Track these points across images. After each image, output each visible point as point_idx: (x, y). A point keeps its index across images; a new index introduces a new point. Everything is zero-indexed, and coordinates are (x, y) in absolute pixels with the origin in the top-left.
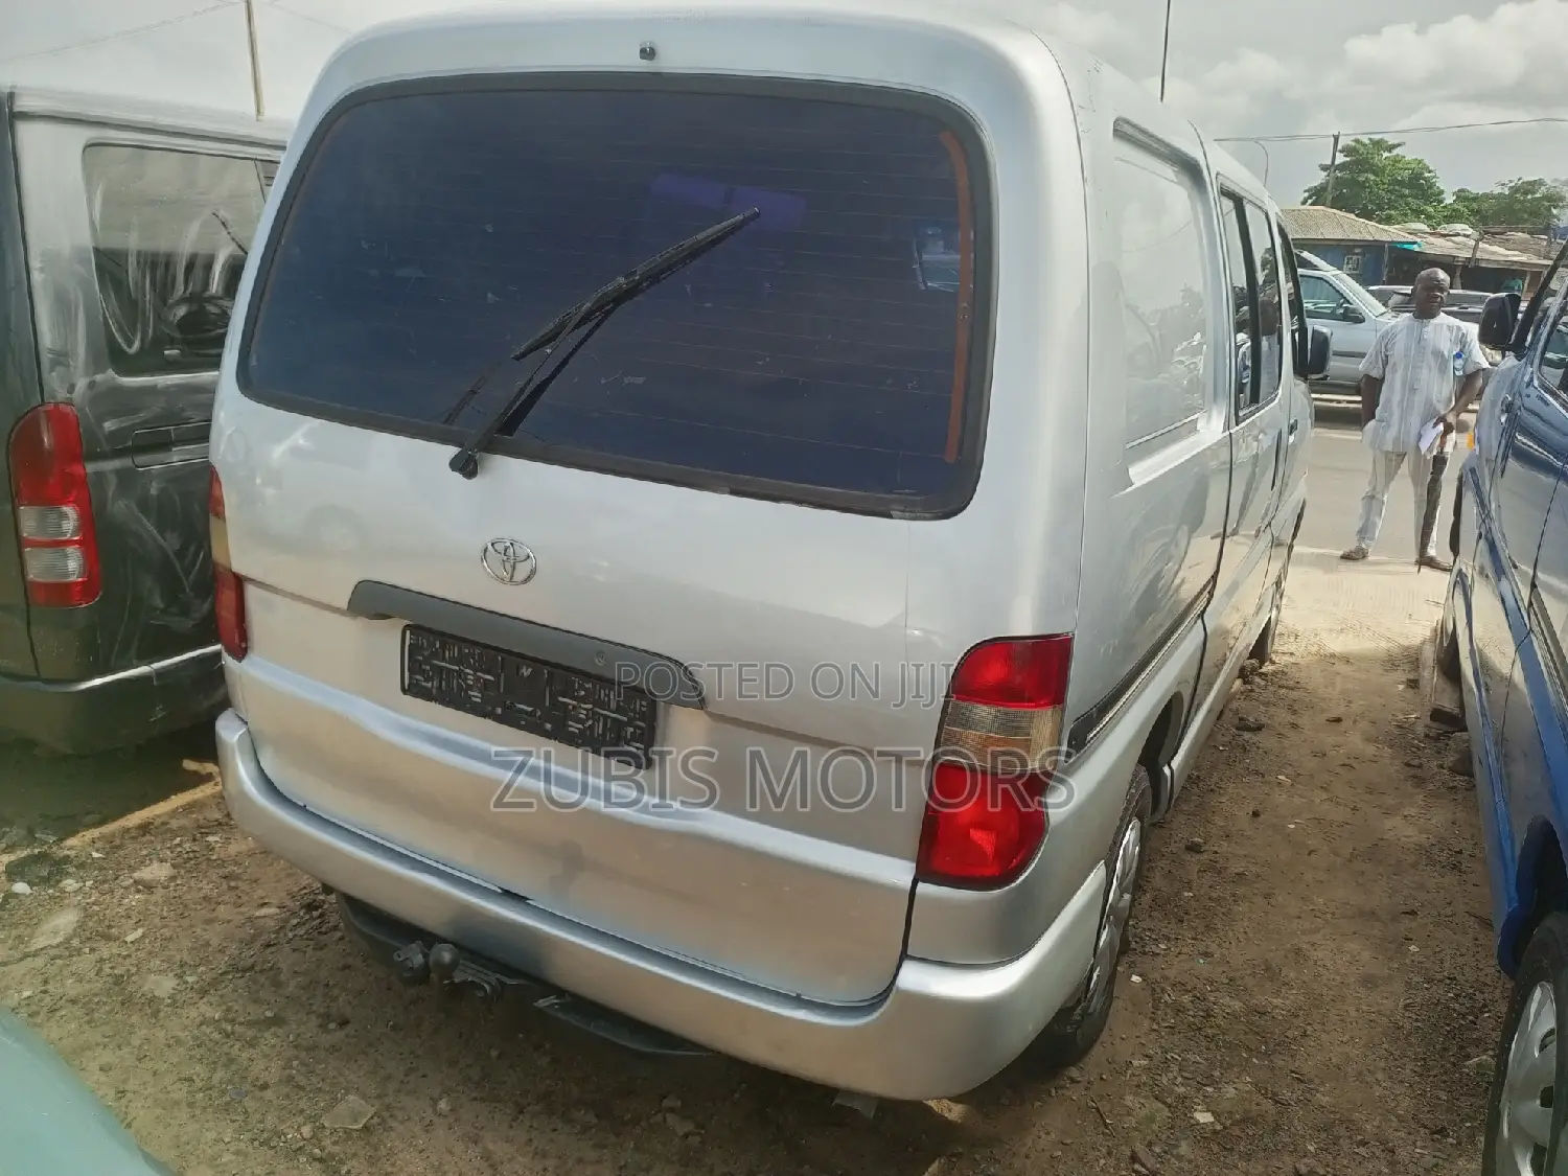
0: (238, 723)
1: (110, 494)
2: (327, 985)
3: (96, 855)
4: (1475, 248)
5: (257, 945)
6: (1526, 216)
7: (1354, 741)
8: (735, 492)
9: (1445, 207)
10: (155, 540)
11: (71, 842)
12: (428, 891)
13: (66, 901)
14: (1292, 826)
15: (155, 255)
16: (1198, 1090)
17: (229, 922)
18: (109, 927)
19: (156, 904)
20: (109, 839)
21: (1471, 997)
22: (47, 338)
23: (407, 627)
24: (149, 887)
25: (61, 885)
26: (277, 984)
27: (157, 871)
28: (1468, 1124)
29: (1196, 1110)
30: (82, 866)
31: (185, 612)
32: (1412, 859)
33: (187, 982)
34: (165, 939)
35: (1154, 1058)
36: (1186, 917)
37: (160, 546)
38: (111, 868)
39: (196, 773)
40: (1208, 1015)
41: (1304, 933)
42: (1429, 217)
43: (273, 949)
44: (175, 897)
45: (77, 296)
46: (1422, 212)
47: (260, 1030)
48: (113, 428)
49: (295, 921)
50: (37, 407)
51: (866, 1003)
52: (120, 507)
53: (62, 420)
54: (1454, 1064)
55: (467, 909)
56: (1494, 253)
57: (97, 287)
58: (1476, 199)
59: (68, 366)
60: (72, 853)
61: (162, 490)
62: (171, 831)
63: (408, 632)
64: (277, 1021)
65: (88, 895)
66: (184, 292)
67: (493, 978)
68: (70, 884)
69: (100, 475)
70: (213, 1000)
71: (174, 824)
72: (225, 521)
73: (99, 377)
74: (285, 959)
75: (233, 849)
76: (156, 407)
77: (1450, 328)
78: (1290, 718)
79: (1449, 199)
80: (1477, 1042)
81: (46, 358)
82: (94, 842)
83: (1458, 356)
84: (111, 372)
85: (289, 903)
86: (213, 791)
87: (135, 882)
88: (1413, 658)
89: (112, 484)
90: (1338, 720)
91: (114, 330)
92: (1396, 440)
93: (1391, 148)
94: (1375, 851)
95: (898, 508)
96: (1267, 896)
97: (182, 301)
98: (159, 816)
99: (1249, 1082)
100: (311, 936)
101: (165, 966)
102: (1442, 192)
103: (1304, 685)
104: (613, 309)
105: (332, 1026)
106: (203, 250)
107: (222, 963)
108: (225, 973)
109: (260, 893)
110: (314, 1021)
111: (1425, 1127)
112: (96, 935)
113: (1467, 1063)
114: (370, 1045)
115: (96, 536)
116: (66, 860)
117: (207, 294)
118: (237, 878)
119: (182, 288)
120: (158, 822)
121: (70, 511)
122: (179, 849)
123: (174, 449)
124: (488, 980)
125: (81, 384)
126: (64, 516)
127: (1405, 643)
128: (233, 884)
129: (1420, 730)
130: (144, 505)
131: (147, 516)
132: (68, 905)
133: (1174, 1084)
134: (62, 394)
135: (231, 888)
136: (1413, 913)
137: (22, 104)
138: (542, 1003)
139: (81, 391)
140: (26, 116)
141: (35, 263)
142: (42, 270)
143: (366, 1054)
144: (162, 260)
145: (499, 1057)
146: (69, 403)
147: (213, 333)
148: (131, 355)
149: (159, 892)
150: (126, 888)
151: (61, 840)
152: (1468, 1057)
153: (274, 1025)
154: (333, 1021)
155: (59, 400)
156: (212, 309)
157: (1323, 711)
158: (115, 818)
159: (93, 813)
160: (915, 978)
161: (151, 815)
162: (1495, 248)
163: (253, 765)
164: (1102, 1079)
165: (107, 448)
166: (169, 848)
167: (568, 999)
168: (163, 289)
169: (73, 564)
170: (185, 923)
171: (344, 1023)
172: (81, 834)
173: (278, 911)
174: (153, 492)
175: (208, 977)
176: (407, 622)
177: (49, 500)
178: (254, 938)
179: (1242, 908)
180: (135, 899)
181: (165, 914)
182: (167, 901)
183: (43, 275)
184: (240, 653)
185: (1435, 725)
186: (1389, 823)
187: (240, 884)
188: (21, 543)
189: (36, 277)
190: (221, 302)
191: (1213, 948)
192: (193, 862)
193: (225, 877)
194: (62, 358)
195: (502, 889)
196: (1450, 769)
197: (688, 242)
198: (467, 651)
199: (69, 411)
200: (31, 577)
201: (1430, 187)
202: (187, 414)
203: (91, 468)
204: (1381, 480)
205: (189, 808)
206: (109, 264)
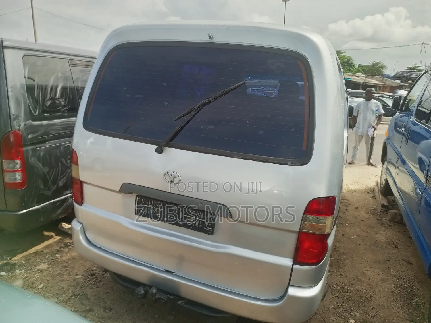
0: (79, 224)
1: (30, 156)
2: (103, 299)
3: (23, 262)
4: (365, 80)
5: (79, 287)
6: (376, 71)
7: (363, 213)
8: (241, 158)
9: (356, 69)
10: (42, 169)
11: (15, 258)
12: (143, 271)
13: (18, 277)
14: (353, 238)
15: (42, 86)
16: (349, 314)
17: (68, 280)
18: (32, 284)
19: (44, 276)
20: (26, 257)
21: (409, 283)
22: (13, 111)
23: (137, 196)
24: (41, 271)
25: (15, 272)
26: (88, 299)
27: (43, 266)
28: (418, 319)
29: (350, 320)
30: (19, 266)
31: (49, 189)
32: (385, 245)
33: (60, 300)
34: (50, 287)
35: (335, 305)
36: (333, 265)
37: (43, 171)
38: (29, 266)
39: (48, 236)
40: (346, 292)
41: (364, 267)
42: (352, 71)
43: (84, 288)
44: (50, 274)
45: (21, 99)
46: (350, 70)
47: (86, 313)
48: (30, 137)
49: (88, 279)
50: (10, 131)
51: (279, 298)
52: (33, 160)
53: (17, 135)
54: (410, 302)
55: (155, 276)
56: (370, 81)
57: (27, 96)
58: (363, 66)
59: (19, 119)
60: (16, 262)
61: (43, 154)
62: (44, 253)
63: (137, 197)
64: (91, 310)
65: (23, 275)
66: (50, 97)
67: (166, 296)
68: (18, 271)
69: (27, 151)
70: (69, 305)
71: (45, 251)
72: (78, 166)
73: (27, 122)
74: (89, 291)
75: (64, 258)
76: (43, 130)
77: (375, 103)
78: (345, 208)
79: (357, 67)
80: (414, 295)
81: (12, 117)
82: (21, 258)
83: (377, 110)
84: (30, 121)
85: (84, 274)
86: (54, 241)
87: (37, 270)
88: (373, 191)
89: (30, 153)
90: (357, 208)
91: (31, 109)
92: (362, 133)
93: (342, 53)
94: (375, 244)
95: (290, 162)
96: (352, 258)
97: (50, 99)
98: (40, 249)
99: (361, 311)
100: (94, 284)
101: (52, 295)
102: (355, 65)
103: (346, 199)
104: (203, 107)
105: (107, 311)
106: (55, 85)
107: (70, 293)
108: (72, 296)
109: (75, 271)
110: (102, 310)
111: (408, 320)
112: (29, 287)
113: (413, 302)
114: (120, 316)
115: (26, 169)
116: (15, 264)
117: (56, 98)
118: (67, 267)
119: (49, 96)
120: (40, 251)
121: (19, 162)
122: (48, 259)
123: (47, 142)
124: (165, 297)
125: (22, 124)
126: (17, 163)
127: (369, 186)
128: (66, 269)
129: (379, 210)
130: (39, 158)
131: (39, 162)
132: (18, 278)
133: (342, 312)
134: (17, 128)
135: (66, 270)
136: (389, 261)
137: (5, 44)
138: (179, 303)
139: (22, 127)
140: (7, 47)
141: (10, 90)
142: (11, 92)
143: (119, 319)
144: (44, 87)
145: (158, 317)
146: (19, 130)
147: (57, 109)
148: (36, 116)
149: (45, 273)
150: (35, 272)
151: (12, 258)
152: (413, 300)
153: (91, 311)
154: (107, 309)
155: (16, 129)
156: (57, 102)
157: (353, 205)
158: (27, 250)
159: (19, 249)
160: (293, 291)
161: (37, 249)
162: (370, 80)
163: (84, 236)
164: (323, 312)
165: (29, 143)
166: (45, 259)
167: (186, 301)
168: (44, 96)
169: (18, 177)
170: (55, 282)
171: (111, 310)
172: (17, 256)
173: (82, 277)
174: (41, 155)
175: (67, 298)
176: (137, 194)
177: (12, 158)
178: (78, 285)
179: (346, 262)
180: (38, 275)
181: (48, 279)
182: (48, 275)
183: (12, 93)
184: (81, 203)
185: (382, 208)
186: (377, 236)
187: (68, 269)
188: (3, 171)
189: (10, 94)
190: (59, 100)
191: (342, 274)
192: (53, 263)
193: (64, 267)
194: (17, 117)
195: (165, 270)
196: (389, 220)
197: (227, 89)
198: (156, 202)
199: (19, 132)
200: (6, 181)
201: (352, 63)
202: (51, 132)
203: (25, 149)
204: (358, 143)
205: (49, 246)
206: (30, 89)
